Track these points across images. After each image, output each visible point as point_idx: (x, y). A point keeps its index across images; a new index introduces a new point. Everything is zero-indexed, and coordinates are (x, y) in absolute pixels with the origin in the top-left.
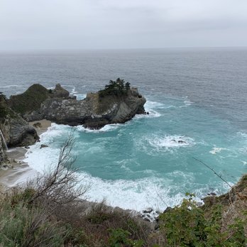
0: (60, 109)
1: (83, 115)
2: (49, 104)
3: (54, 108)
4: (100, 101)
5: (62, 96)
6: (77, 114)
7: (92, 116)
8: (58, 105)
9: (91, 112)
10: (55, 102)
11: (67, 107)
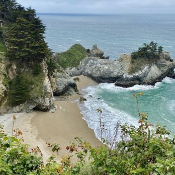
0: (96, 67)
1: (115, 73)
2: (87, 62)
3: (90, 66)
4: (132, 62)
5: (98, 56)
6: (111, 73)
7: (124, 76)
8: (94, 64)
9: (123, 72)
10: (92, 61)
11: (102, 66)
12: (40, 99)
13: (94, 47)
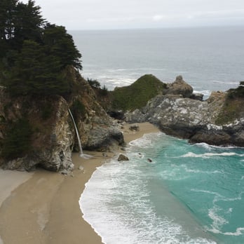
0: (170, 110)
1: (196, 122)
2: (159, 103)
3: (163, 108)
4: (227, 105)
5: (179, 93)
6: (188, 120)
7: (208, 126)
8: (170, 105)
9: (208, 120)
10: (167, 101)
11: (179, 109)
12: (45, 154)
13: (177, 79)
